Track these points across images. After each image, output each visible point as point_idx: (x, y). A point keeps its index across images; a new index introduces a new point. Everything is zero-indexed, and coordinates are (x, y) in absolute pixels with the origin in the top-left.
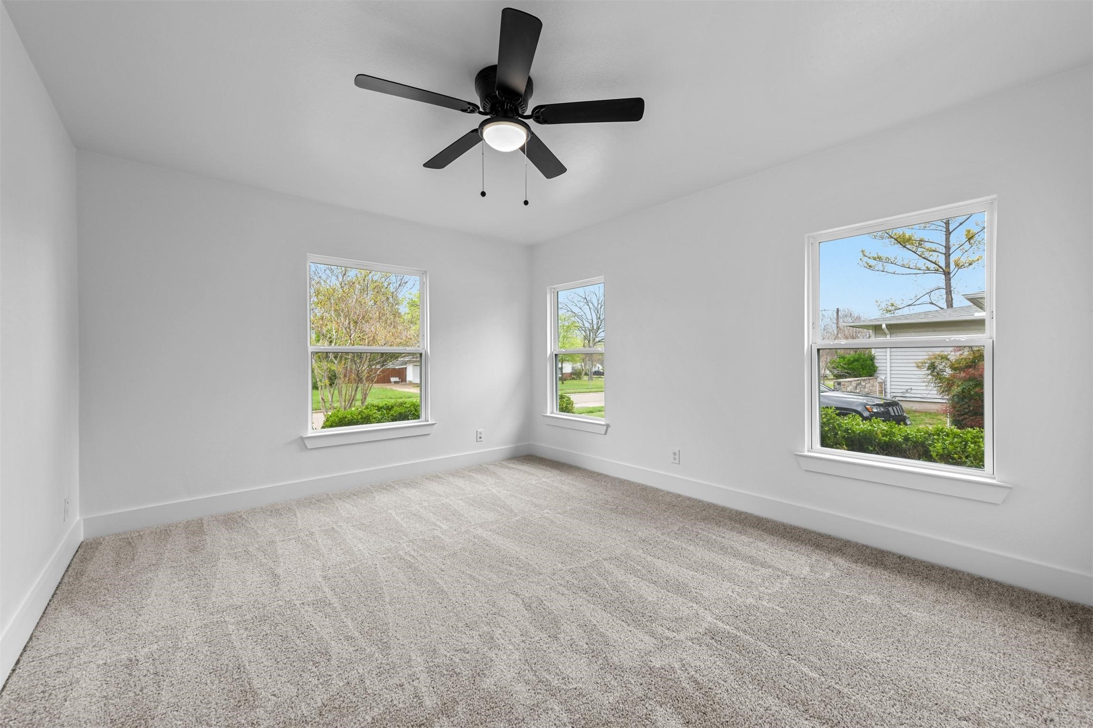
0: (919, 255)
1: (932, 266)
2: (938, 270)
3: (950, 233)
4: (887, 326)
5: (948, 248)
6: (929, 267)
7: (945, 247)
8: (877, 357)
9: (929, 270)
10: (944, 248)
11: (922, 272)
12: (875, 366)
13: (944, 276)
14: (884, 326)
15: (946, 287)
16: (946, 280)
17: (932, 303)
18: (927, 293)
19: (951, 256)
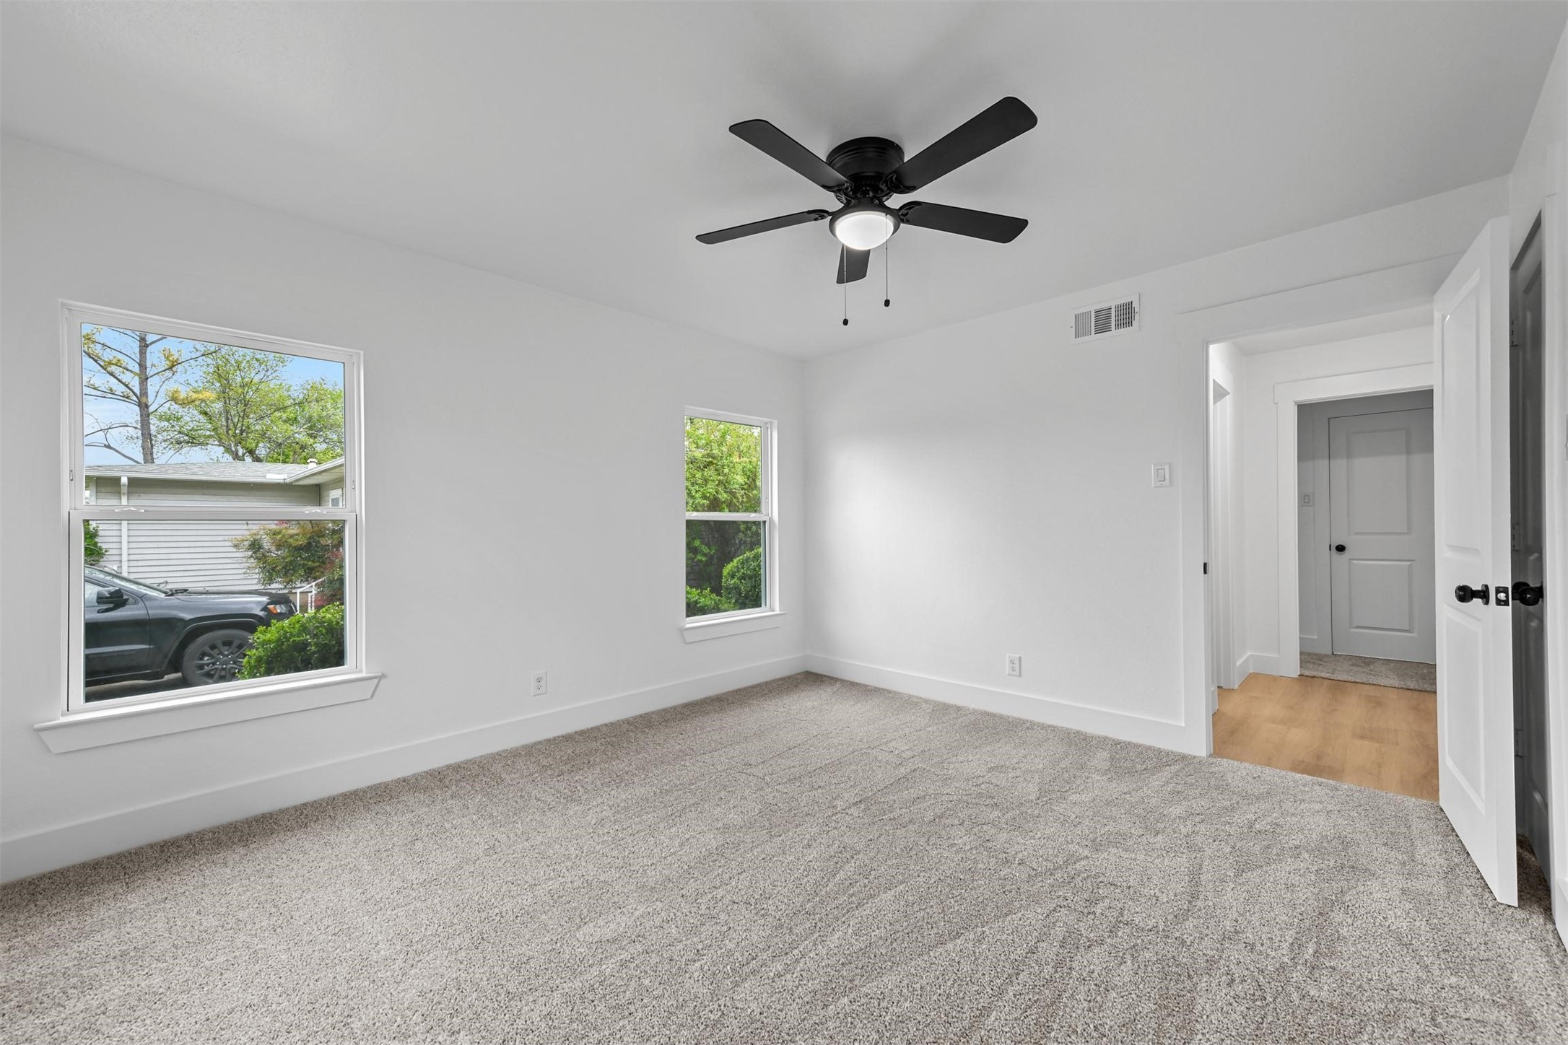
0: (101, 366)
1: (120, 389)
2: (128, 398)
3: (147, 346)
4: (130, 480)
5: (142, 366)
6: (114, 388)
7: (140, 365)
8: (100, 533)
9: (113, 394)
10: (137, 366)
11: (99, 393)
12: (101, 549)
13: (138, 408)
14: (124, 480)
15: (142, 426)
16: (141, 416)
17: (108, 447)
18: (102, 430)
19: (149, 381)
